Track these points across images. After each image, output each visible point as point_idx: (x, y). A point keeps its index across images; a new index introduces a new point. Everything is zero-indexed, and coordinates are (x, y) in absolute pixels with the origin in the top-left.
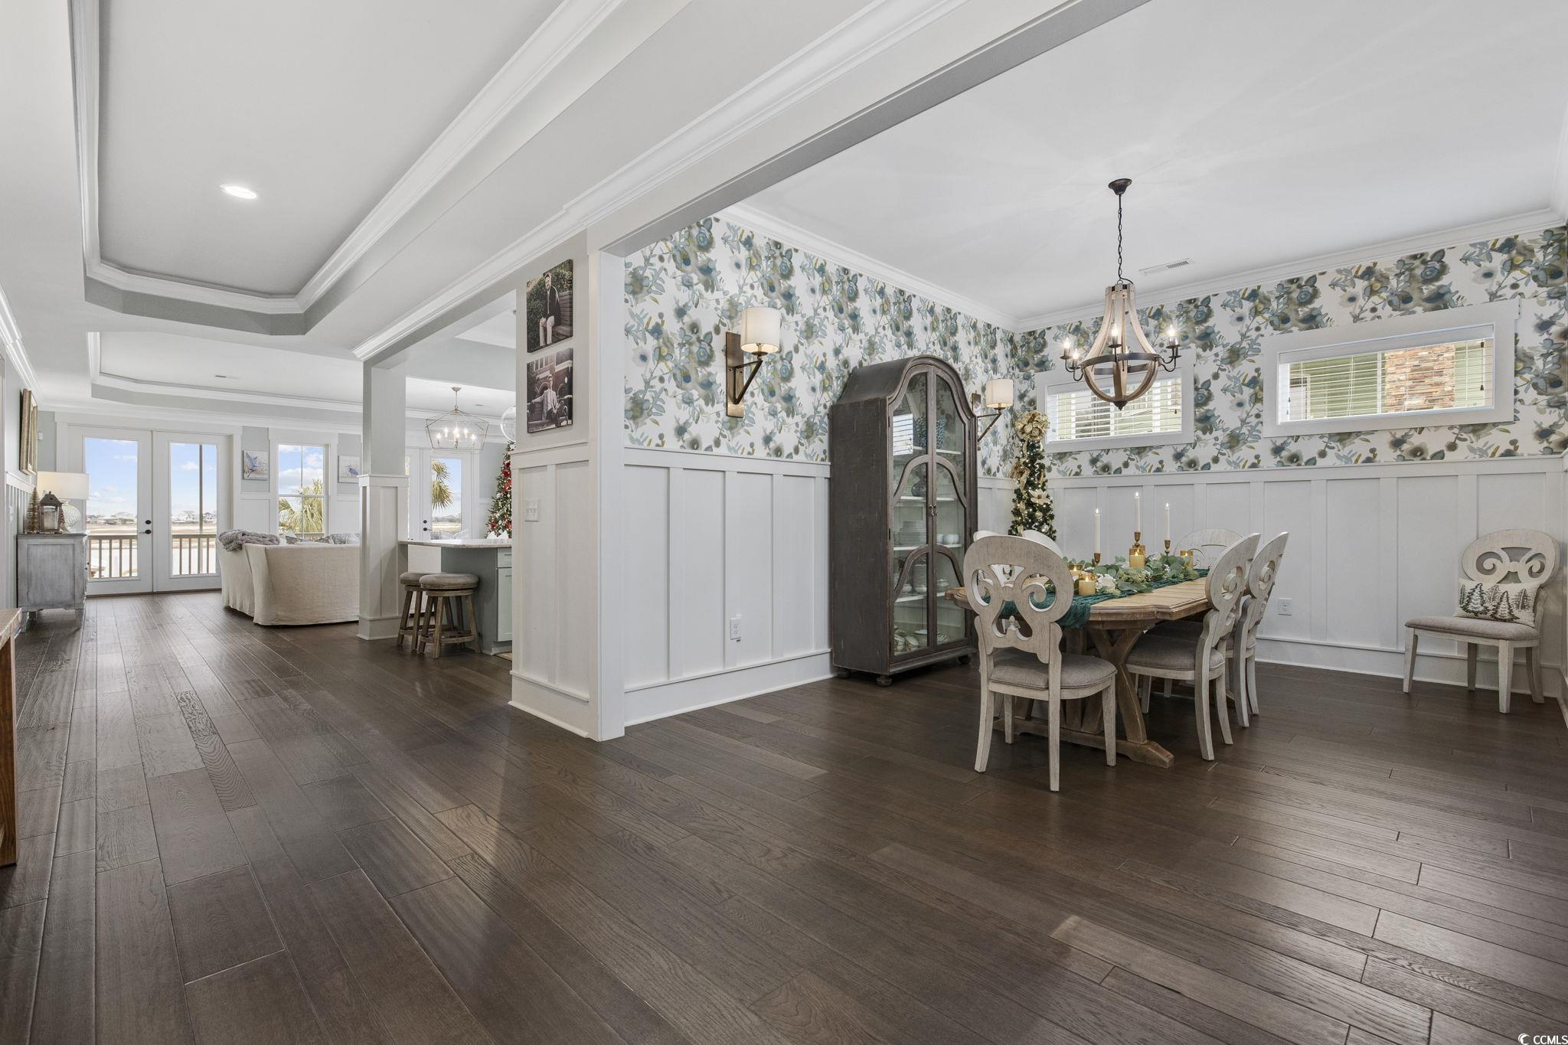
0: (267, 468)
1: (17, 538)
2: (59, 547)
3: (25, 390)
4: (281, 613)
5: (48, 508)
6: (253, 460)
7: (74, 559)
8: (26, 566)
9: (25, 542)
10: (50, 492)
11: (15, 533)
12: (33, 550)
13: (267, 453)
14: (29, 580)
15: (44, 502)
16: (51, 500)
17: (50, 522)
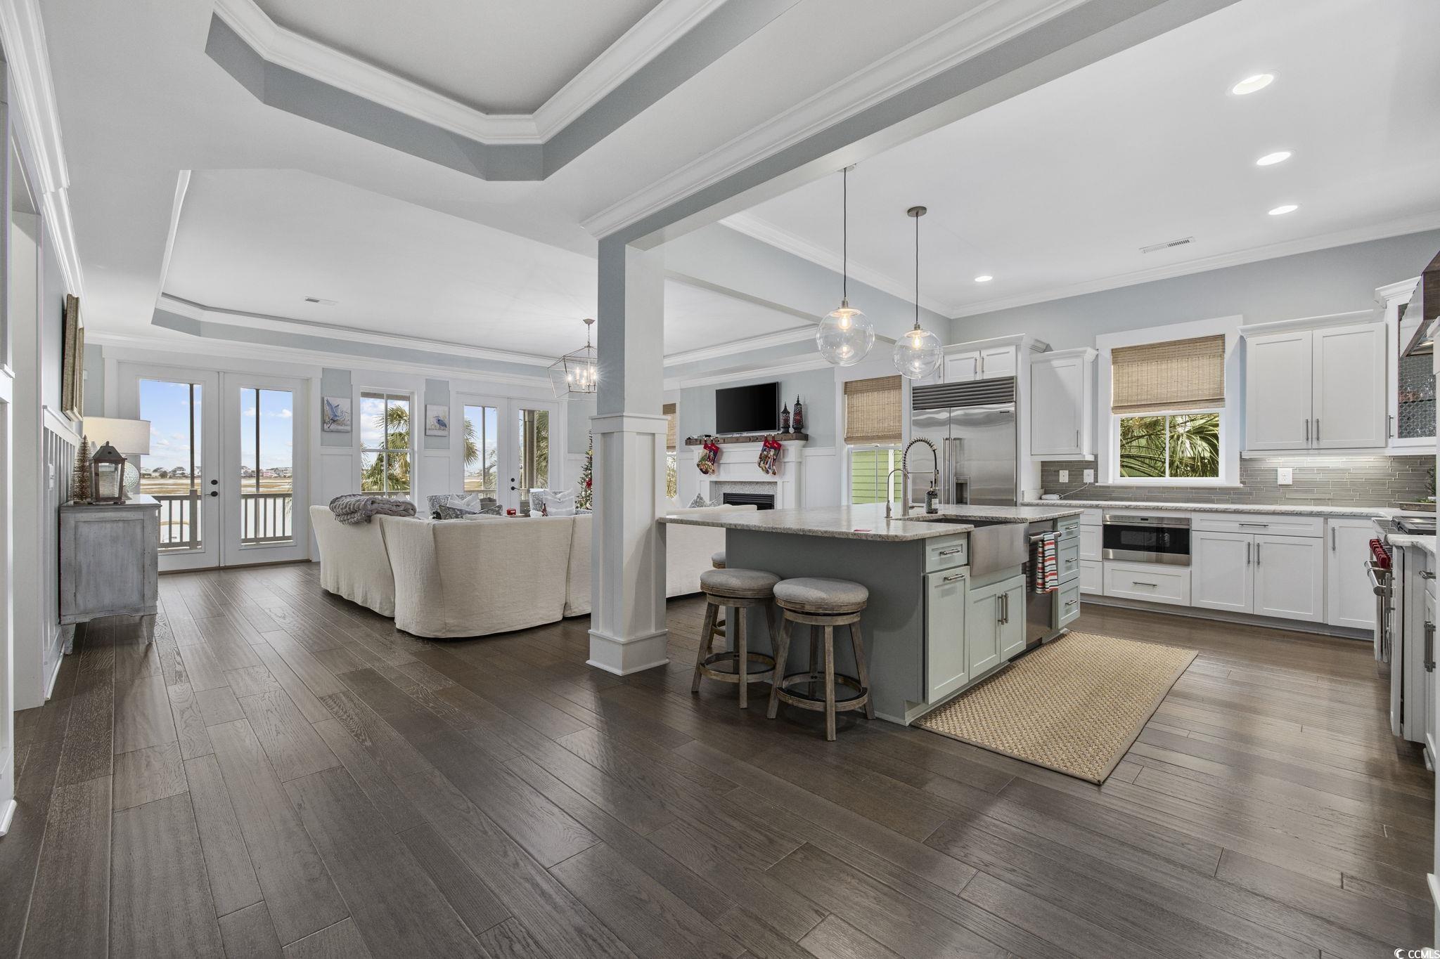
0: (350, 418)
1: (59, 511)
2: (121, 524)
3: (69, 296)
4: (450, 621)
5: (105, 467)
6: (334, 408)
7: (143, 541)
8: (73, 555)
9: (70, 518)
10: (108, 443)
11: (55, 504)
12: (84, 529)
13: (349, 400)
14: (77, 573)
15: (99, 458)
16: (108, 454)
17: (107, 489)
